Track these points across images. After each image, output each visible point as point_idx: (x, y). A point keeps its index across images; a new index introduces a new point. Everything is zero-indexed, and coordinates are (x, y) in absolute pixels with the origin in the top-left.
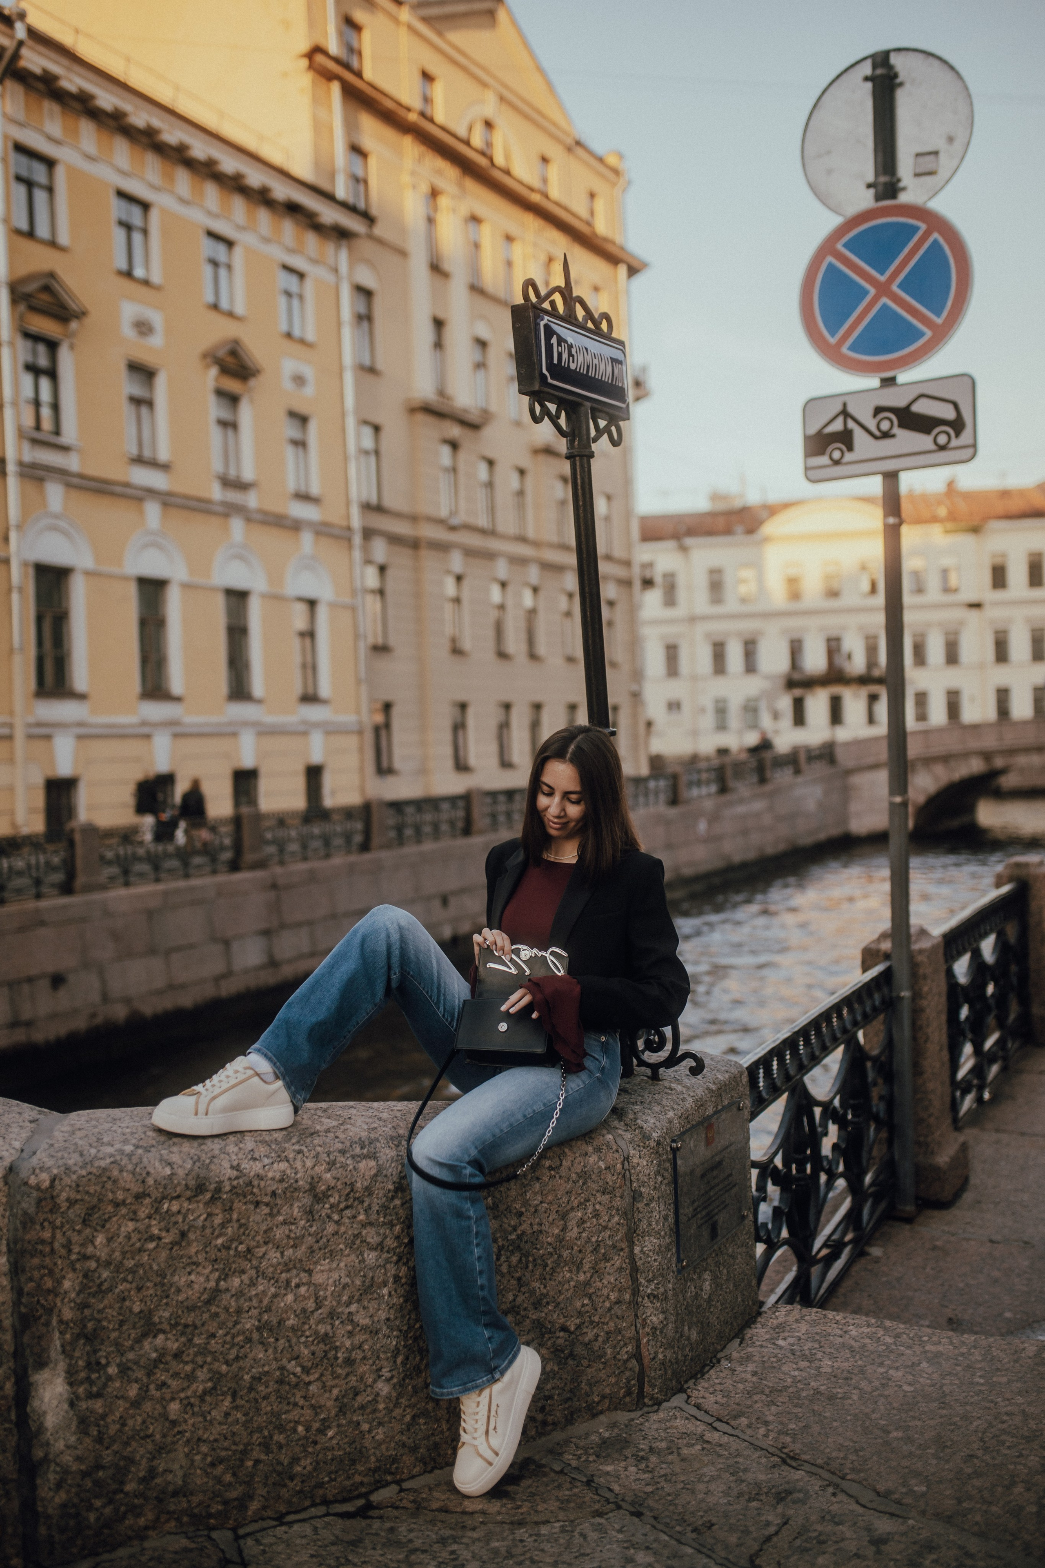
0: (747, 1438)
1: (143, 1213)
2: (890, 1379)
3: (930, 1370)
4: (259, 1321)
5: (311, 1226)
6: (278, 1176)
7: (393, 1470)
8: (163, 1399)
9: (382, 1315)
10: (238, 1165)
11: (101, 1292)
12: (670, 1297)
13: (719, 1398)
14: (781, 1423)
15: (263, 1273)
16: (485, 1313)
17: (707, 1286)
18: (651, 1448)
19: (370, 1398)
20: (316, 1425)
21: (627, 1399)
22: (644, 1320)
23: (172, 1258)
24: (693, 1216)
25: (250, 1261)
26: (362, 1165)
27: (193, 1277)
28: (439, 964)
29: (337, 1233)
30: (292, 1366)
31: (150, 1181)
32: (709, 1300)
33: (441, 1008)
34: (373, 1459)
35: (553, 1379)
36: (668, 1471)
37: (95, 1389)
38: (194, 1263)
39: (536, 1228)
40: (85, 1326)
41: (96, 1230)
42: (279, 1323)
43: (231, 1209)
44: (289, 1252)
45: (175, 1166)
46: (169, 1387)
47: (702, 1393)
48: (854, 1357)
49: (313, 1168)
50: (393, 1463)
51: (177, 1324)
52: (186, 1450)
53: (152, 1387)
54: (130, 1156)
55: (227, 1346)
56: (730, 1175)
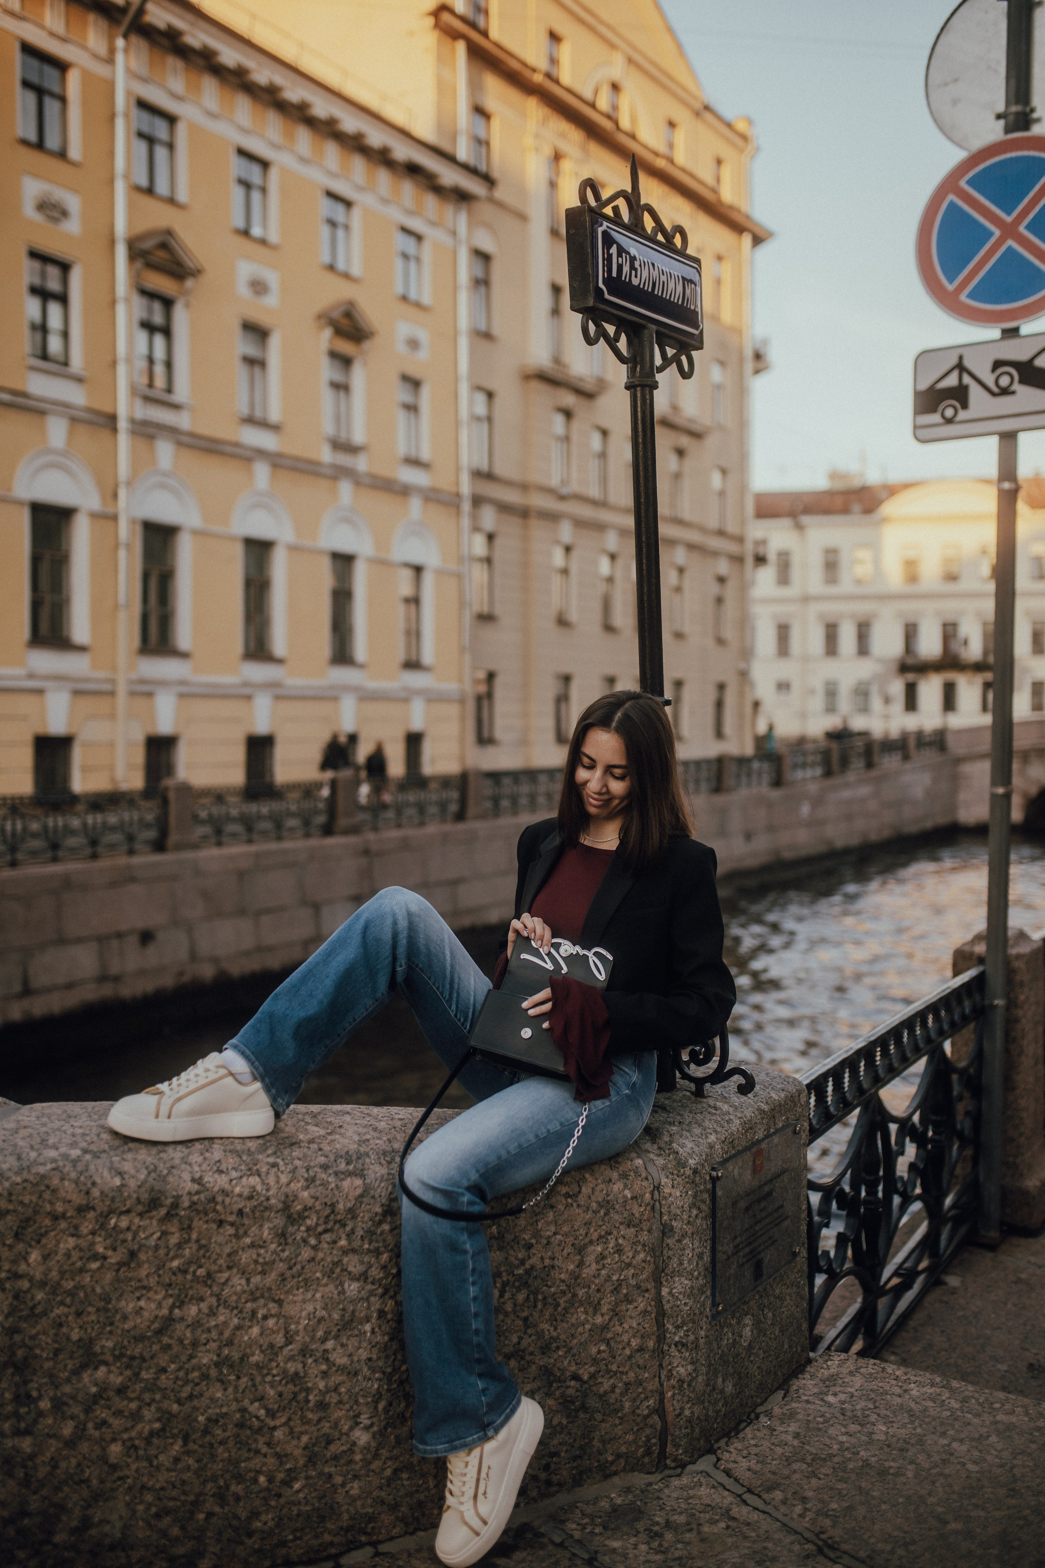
0: (780, 1517)
1: (85, 1229)
2: (952, 1454)
3: (999, 1446)
4: (218, 1355)
5: (283, 1251)
6: (246, 1193)
7: (369, 1530)
8: (102, 1439)
9: (363, 1354)
10: (201, 1178)
11: (33, 1316)
12: (702, 1346)
13: (753, 1464)
14: (821, 1501)
15: (225, 1302)
16: (479, 1361)
17: (747, 1332)
18: (668, 1522)
19: (344, 1448)
20: (281, 1476)
21: (646, 1460)
22: (670, 1371)
23: (118, 1280)
24: (734, 1254)
25: (210, 1287)
26: (346, 1183)
27: (142, 1303)
28: (453, 956)
29: (313, 1259)
30: (254, 1408)
31: (96, 1193)
32: (750, 1346)
33: (454, 1007)
34: (345, 1516)
35: (561, 1433)
36: (685, 1552)
37: (23, 1425)
38: (144, 1288)
39: (547, 1262)
40: (14, 1354)
41: (30, 1246)
42: (242, 1359)
43: (190, 1227)
44: (256, 1280)
45: (126, 1176)
46: (110, 1426)
47: (734, 1456)
48: (912, 1422)
49: (289, 1184)
50: (369, 1522)
51: (122, 1355)
52: (127, 1498)
53: (90, 1425)
54: (75, 1162)
55: (180, 1383)
56: (781, 1207)
